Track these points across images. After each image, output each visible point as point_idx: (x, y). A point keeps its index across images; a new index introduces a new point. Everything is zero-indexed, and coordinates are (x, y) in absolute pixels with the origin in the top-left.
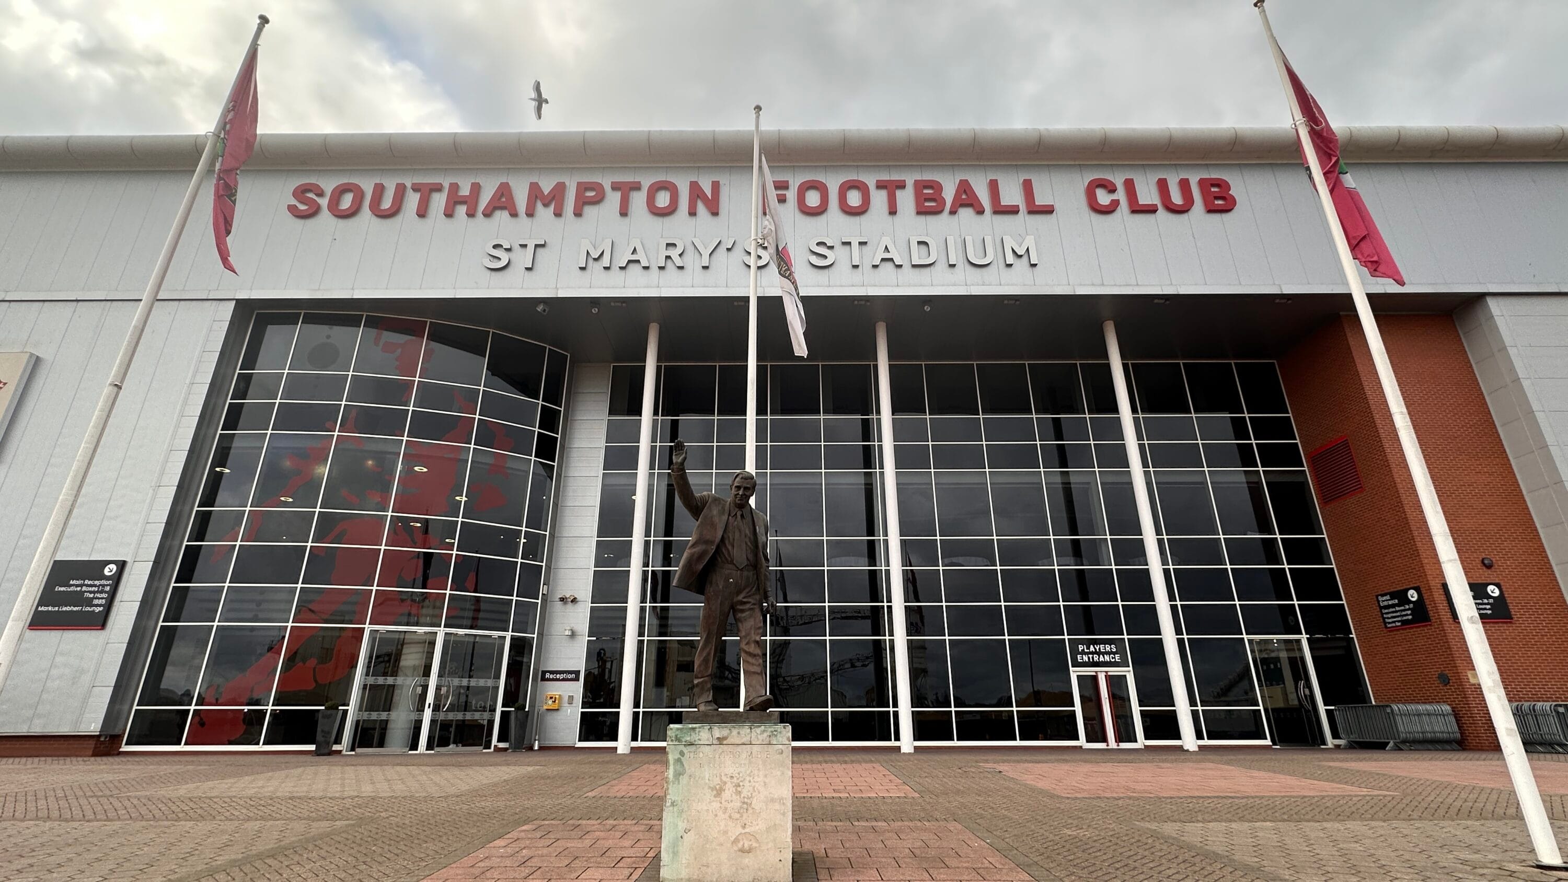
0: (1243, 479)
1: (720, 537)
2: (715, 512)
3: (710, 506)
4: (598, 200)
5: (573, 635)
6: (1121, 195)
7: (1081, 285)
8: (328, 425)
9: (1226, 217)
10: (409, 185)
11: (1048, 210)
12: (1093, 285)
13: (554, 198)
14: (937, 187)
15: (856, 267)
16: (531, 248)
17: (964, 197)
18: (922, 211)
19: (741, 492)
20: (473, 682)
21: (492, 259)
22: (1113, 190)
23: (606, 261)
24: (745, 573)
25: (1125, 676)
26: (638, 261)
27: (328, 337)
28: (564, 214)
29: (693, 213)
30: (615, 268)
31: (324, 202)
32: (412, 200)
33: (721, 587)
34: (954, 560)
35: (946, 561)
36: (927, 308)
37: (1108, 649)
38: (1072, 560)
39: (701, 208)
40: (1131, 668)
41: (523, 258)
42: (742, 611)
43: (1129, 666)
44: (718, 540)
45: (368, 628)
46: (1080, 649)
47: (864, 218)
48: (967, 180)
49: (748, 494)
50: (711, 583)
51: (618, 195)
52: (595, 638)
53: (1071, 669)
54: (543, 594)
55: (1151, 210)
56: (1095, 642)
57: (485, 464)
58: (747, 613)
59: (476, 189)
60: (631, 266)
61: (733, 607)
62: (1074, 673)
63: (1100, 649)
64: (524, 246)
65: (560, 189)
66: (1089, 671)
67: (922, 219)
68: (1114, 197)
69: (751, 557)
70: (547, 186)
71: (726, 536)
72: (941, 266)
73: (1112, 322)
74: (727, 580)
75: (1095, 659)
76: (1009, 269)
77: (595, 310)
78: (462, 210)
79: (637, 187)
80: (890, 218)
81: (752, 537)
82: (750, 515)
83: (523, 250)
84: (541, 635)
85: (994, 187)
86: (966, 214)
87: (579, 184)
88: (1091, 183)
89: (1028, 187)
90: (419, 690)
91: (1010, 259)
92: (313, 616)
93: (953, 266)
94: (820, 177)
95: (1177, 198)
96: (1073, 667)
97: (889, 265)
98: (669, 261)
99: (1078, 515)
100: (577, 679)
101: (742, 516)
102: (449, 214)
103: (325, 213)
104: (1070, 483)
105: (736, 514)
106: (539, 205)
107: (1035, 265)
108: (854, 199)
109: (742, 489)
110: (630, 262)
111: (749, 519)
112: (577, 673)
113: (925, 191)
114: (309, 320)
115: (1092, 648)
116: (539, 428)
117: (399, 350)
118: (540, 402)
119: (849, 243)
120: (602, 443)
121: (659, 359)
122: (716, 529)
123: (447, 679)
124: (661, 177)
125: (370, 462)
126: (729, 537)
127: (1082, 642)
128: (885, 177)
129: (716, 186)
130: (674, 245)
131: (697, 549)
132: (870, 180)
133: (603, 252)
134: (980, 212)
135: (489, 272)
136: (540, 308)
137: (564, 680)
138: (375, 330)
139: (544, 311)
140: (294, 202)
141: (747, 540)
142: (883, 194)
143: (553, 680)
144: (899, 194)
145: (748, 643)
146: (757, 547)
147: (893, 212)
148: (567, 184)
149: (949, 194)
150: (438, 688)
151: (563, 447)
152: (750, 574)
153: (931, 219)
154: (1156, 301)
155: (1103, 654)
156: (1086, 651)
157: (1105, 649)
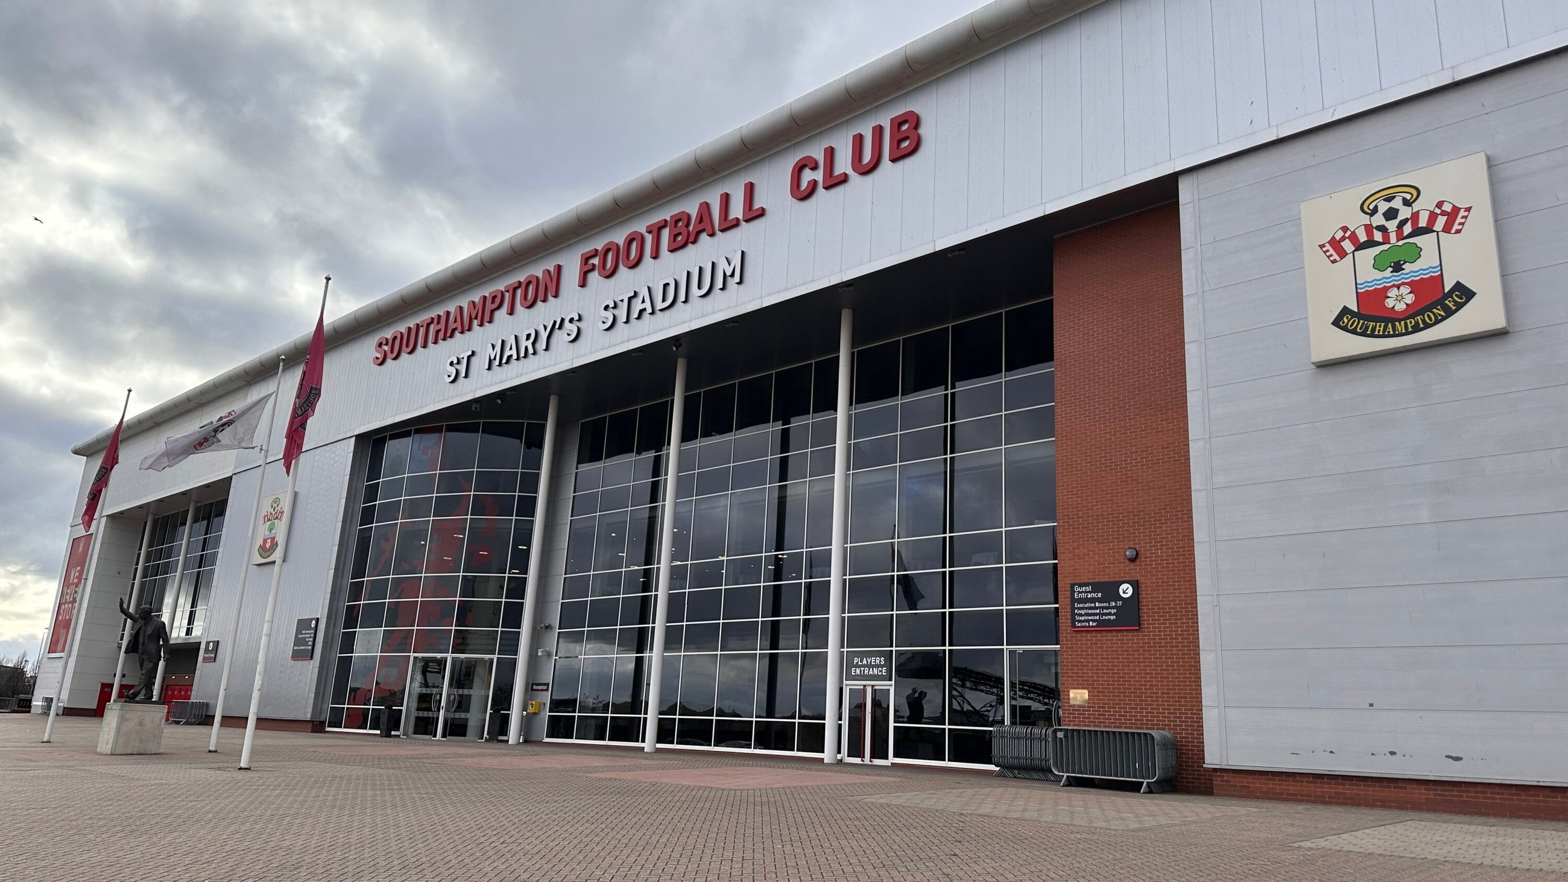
25: (888, 688)
37: (878, 662)
40: (894, 682)
43: (892, 680)
46: (855, 662)
56: (868, 655)
63: (871, 661)
75: (866, 671)
115: (863, 661)
155: (873, 667)
156: (860, 663)
157: (875, 662)
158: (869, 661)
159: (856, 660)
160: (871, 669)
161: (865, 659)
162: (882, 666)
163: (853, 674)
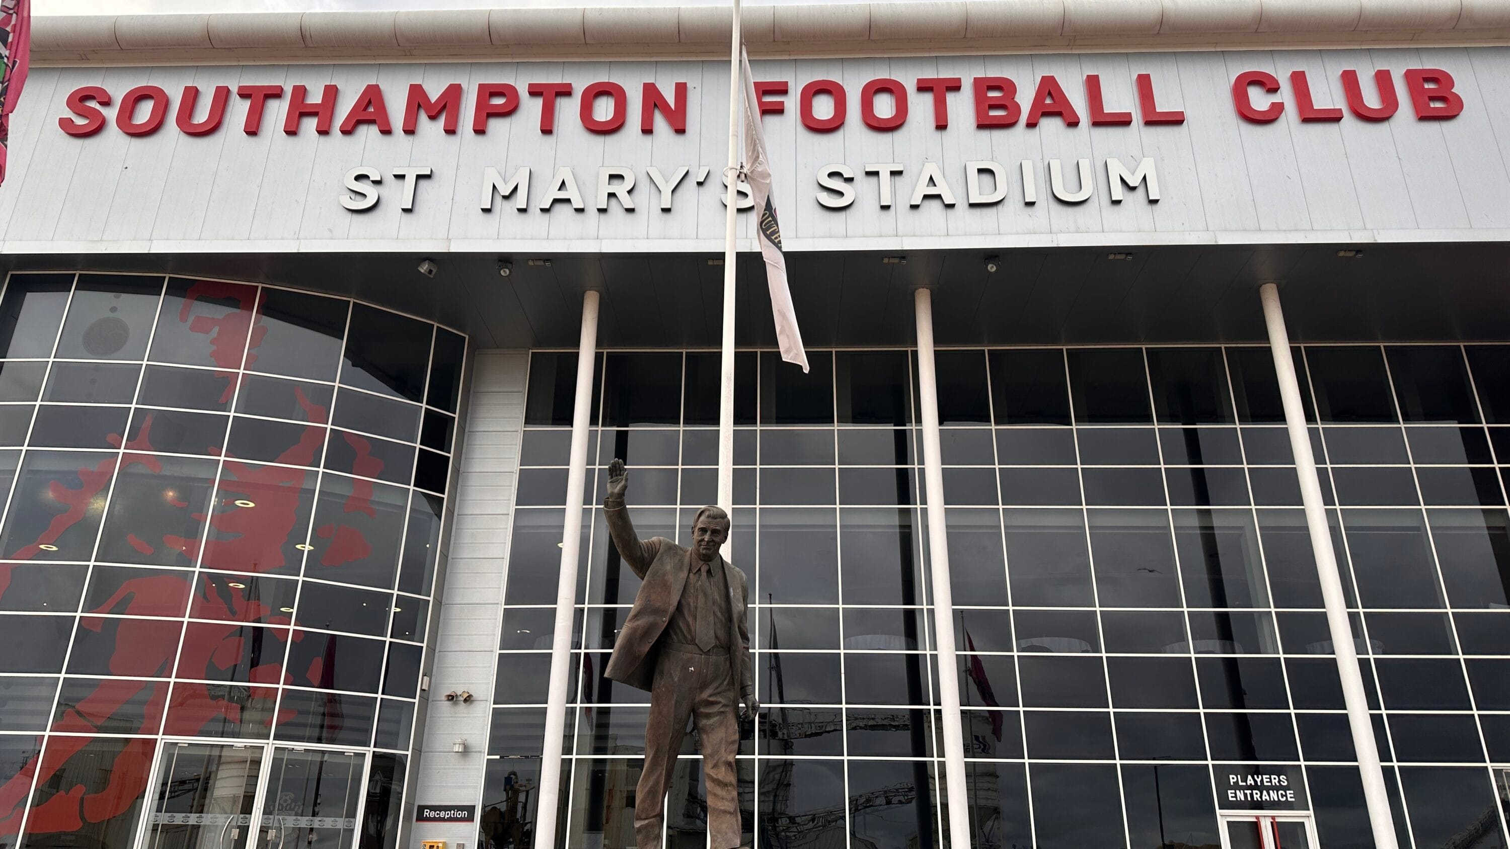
0: (1481, 522)
1: (676, 604)
2: (668, 567)
3: (661, 559)
4: (509, 111)
5: (466, 751)
6: (1286, 95)
7: (1226, 230)
8: (110, 437)
9: (1446, 126)
10: (234, 89)
11: (1176, 120)
12: (1244, 230)
13: (444, 107)
14: (1007, 87)
15: (886, 208)
16: (410, 180)
17: (1048, 101)
18: (984, 125)
19: (707, 537)
20: (316, 823)
21: (353, 196)
22: (1273, 88)
23: (520, 200)
24: (713, 658)
25: (1303, 824)
26: (568, 201)
27: (113, 310)
28: (459, 130)
29: (647, 130)
30: (534, 210)
31: (111, 114)
32: (239, 110)
33: (676, 679)
34: (1036, 641)
35: (1024, 643)
36: (992, 268)
37: (1275, 781)
38: (1217, 643)
39: (660, 122)
40: (1311, 812)
41: (402, 195)
42: (708, 716)
43: (1308, 809)
44: (672, 609)
45: (162, 739)
46: (1232, 781)
47: (898, 135)
48: (1052, 78)
49: (717, 539)
50: (662, 673)
51: (539, 102)
52: (498, 757)
53: (1218, 812)
54: (423, 690)
55: (1333, 118)
56: (1257, 771)
57: (342, 496)
58: (716, 719)
59: (331, 93)
60: (558, 207)
61: (694, 710)
62: (1223, 818)
63: (1262, 780)
64: (401, 177)
65: (454, 94)
66: (1246, 815)
67: (985, 134)
68: (1275, 98)
69: (721, 633)
70: (435, 90)
71: (683, 601)
72: (1014, 205)
73: (1274, 286)
74: (685, 668)
75: (1255, 796)
76: (1116, 208)
77: (505, 272)
78: (310, 125)
79: (565, 91)
80: (938, 134)
81: (723, 605)
82: (720, 573)
83: (399, 182)
84: (418, 751)
85: (1093, 86)
86: (1051, 126)
87: (482, 87)
88: (1240, 79)
89: (1144, 85)
90: (235, 833)
91: (1118, 192)
92: (80, 721)
93: (1030, 204)
94: (833, 75)
95: (1372, 100)
96: (1220, 808)
97: (936, 204)
98: (613, 201)
99: (1225, 577)
100: (470, 819)
101: (709, 572)
102: (291, 131)
103: (113, 130)
104: (1212, 528)
105: (700, 569)
106: (423, 117)
107: (1155, 202)
108: (884, 107)
109: (709, 533)
110: (556, 201)
111: (718, 576)
112: (471, 809)
113: (991, 94)
114: (87, 283)
115: (1250, 781)
116: (421, 444)
117: (216, 329)
118: (424, 405)
119: (876, 174)
120: (515, 466)
121: (599, 343)
122: (669, 593)
123: (277, 817)
124: (602, 77)
125: (171, 494)
126: (689, 605)
127: (1234, 770)
128: (930, 73)
129: (681, 90)
130: (620, 177)
131: (642, 622)
132: (908, 78)
133: (516, 188)
134: (1073, 123)
135: (349, 214)
136: (424, 268)
137: (450, 820)
138: (182, 300)
139: (430, 272)
140: (68, 114)
141: (717, 609)
142: (928, 99)
143: (434, 819)
144: (951, 98)
145: (715, 766)
146: (730, 619)
147: (941, 126)
148: (464, 86)
149: (1025, 99)
150: (263, 831)
151: (457, 471)
152: (719, 659)
153: (998, 135)
154: (1342, 254)
155: (1268, 789)
156: (1241, 784)
157: (1271, 782)
158: (1259, 780)
159: (1233, 779)
160: (1265, 793)
161: (1250, 777)
162: (1285, 789)
163: (1231, 799)
